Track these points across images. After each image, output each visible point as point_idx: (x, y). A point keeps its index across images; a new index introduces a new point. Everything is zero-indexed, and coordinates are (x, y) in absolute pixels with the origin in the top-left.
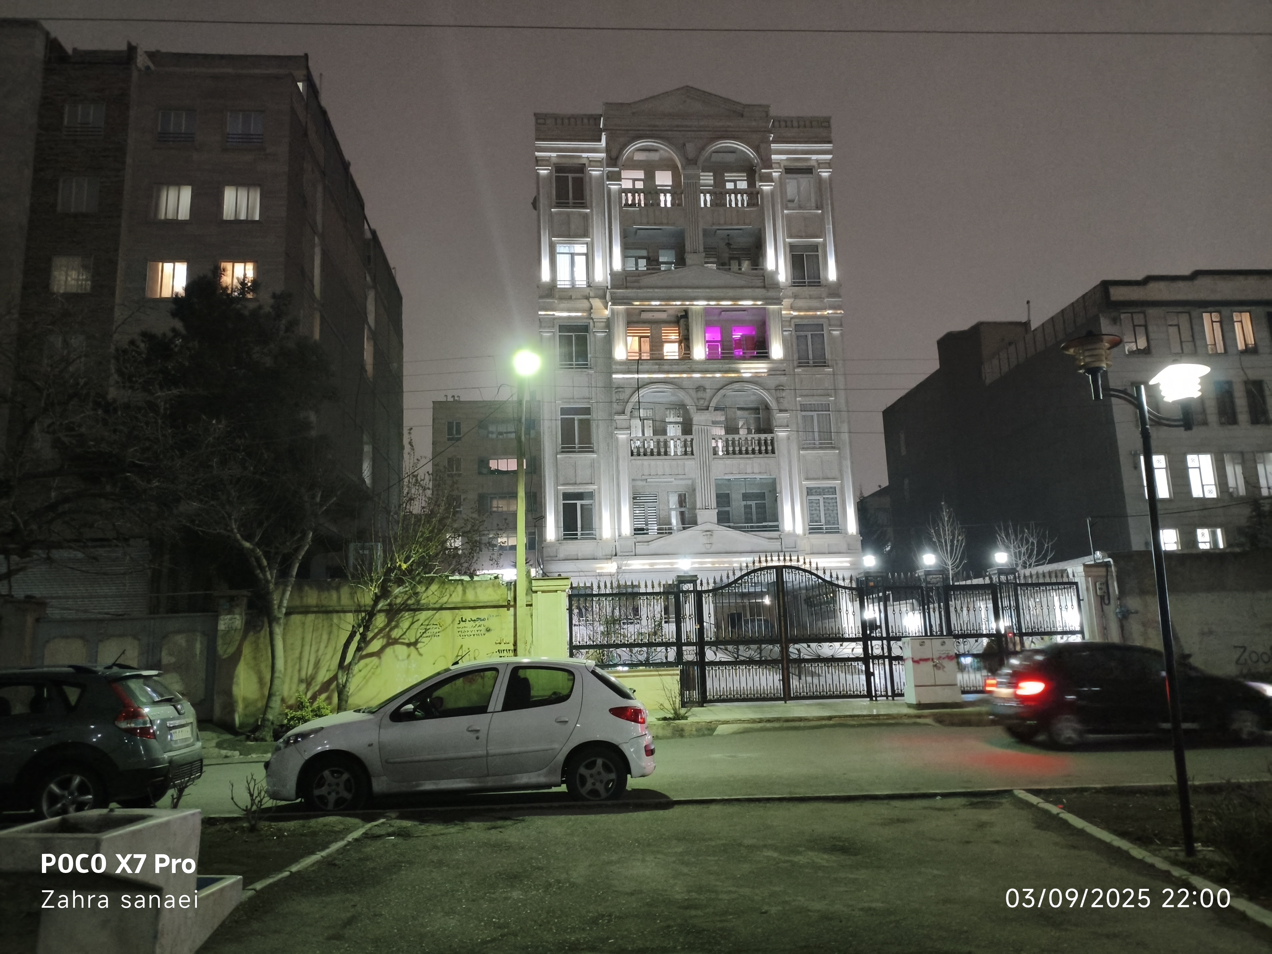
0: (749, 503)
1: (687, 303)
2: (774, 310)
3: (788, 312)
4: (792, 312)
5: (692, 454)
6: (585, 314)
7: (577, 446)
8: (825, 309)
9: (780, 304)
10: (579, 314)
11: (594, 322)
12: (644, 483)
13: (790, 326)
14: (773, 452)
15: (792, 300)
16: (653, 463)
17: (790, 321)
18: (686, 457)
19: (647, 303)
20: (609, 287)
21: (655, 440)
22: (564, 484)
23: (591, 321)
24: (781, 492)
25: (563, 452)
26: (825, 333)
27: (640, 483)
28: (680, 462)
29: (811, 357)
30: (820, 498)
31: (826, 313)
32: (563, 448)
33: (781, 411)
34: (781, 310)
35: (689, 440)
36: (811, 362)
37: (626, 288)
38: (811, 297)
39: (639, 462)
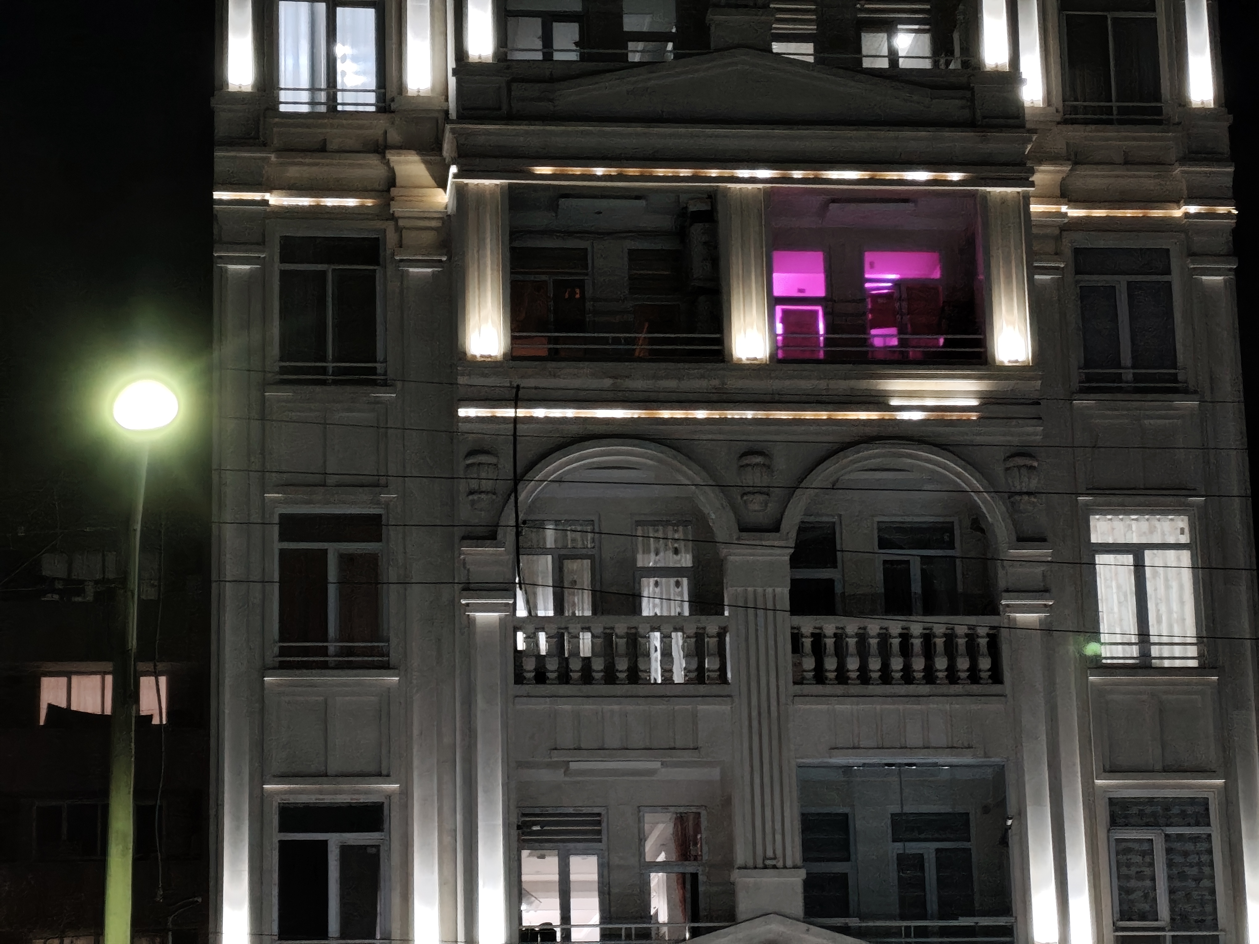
0: (913, 848)
1: (714, 173)
2: (1003, 200)
3: (1052, 208)
4: (1064, 209)
5: (722, 678)
6: (369, 202)
7: (332, 647)
8: (1177, 202)
9: (1025, 182)
10: (351, 202)
11: (399, 230)
12: (558, 776)
13: (1057, 253)
14: (996, 676)
15: (1067, 168)
16: (589, 707)
17: (1058, 238)
18: (702, 689)
19: (578, 171)
20: (453, 114)
21: (599, 630)
22: (283, 777)
23: (390, 227)
24: (1021, 815)
25: (284, 666)
26: (1176, 279)
27: (546, 776)
28: (682, 707)
29: (1126, 357)
30: (1155, 836)
31: (1177, 213)
32: (283, 652)
33: (1023, 540)
34: (1026, 200)
35: (712, 629)
36: (1128, 375)
37: (511, 118)
38: (1128, 162)
39: (542, 706)
